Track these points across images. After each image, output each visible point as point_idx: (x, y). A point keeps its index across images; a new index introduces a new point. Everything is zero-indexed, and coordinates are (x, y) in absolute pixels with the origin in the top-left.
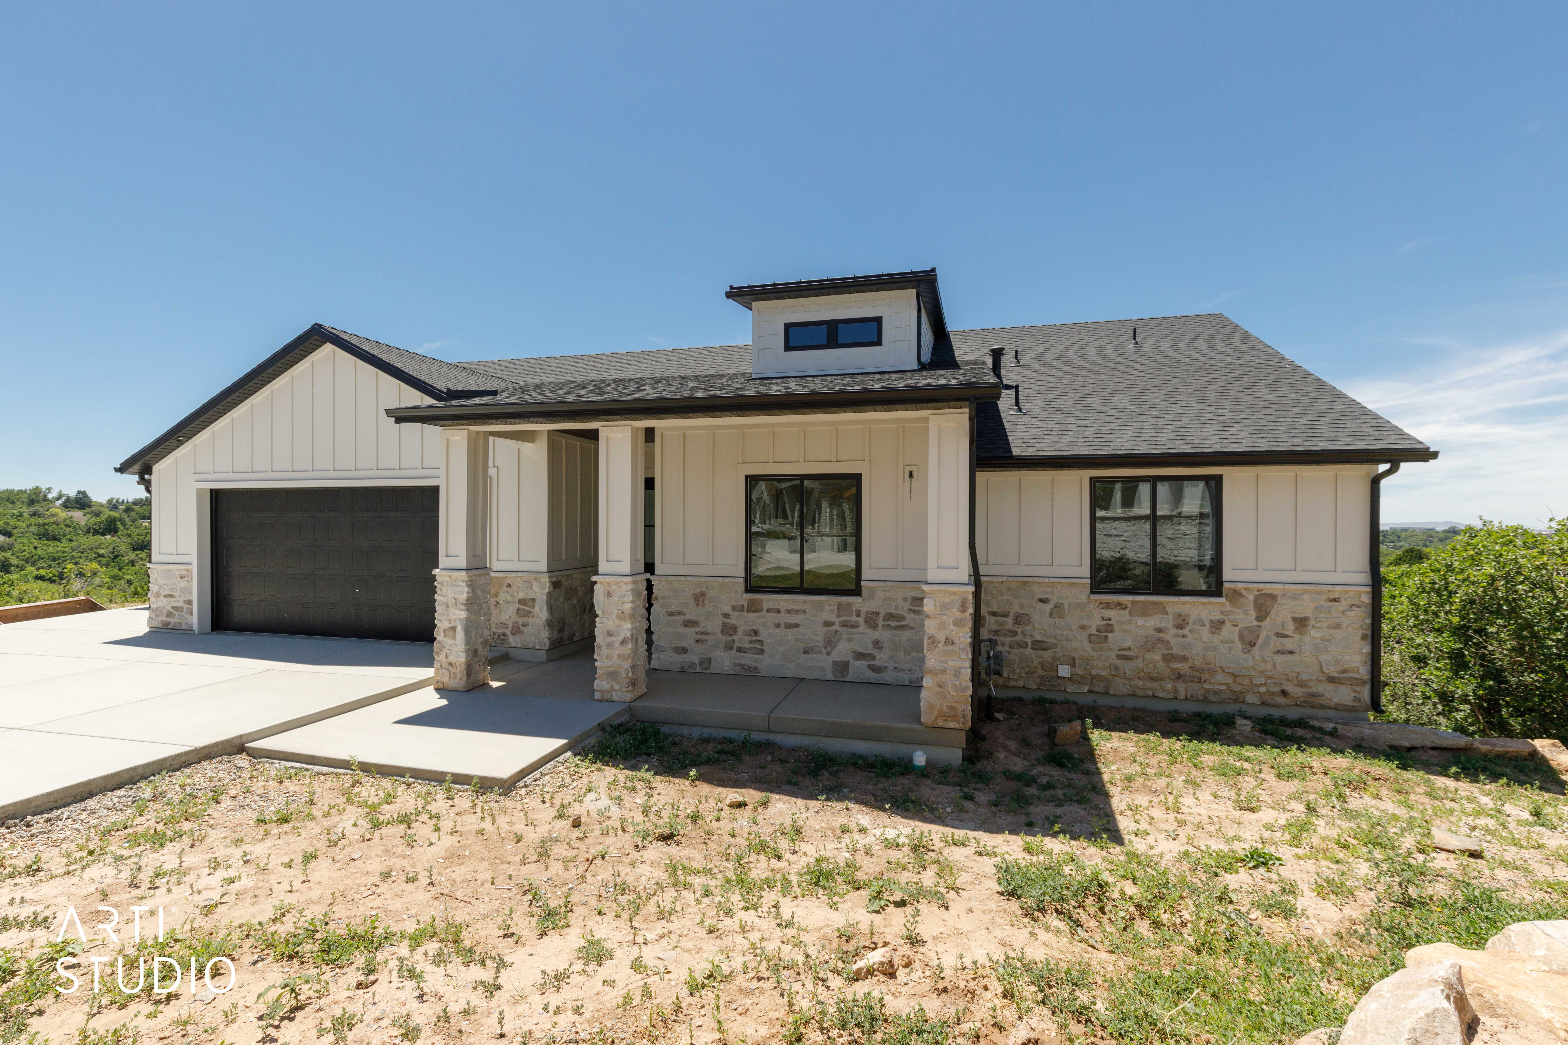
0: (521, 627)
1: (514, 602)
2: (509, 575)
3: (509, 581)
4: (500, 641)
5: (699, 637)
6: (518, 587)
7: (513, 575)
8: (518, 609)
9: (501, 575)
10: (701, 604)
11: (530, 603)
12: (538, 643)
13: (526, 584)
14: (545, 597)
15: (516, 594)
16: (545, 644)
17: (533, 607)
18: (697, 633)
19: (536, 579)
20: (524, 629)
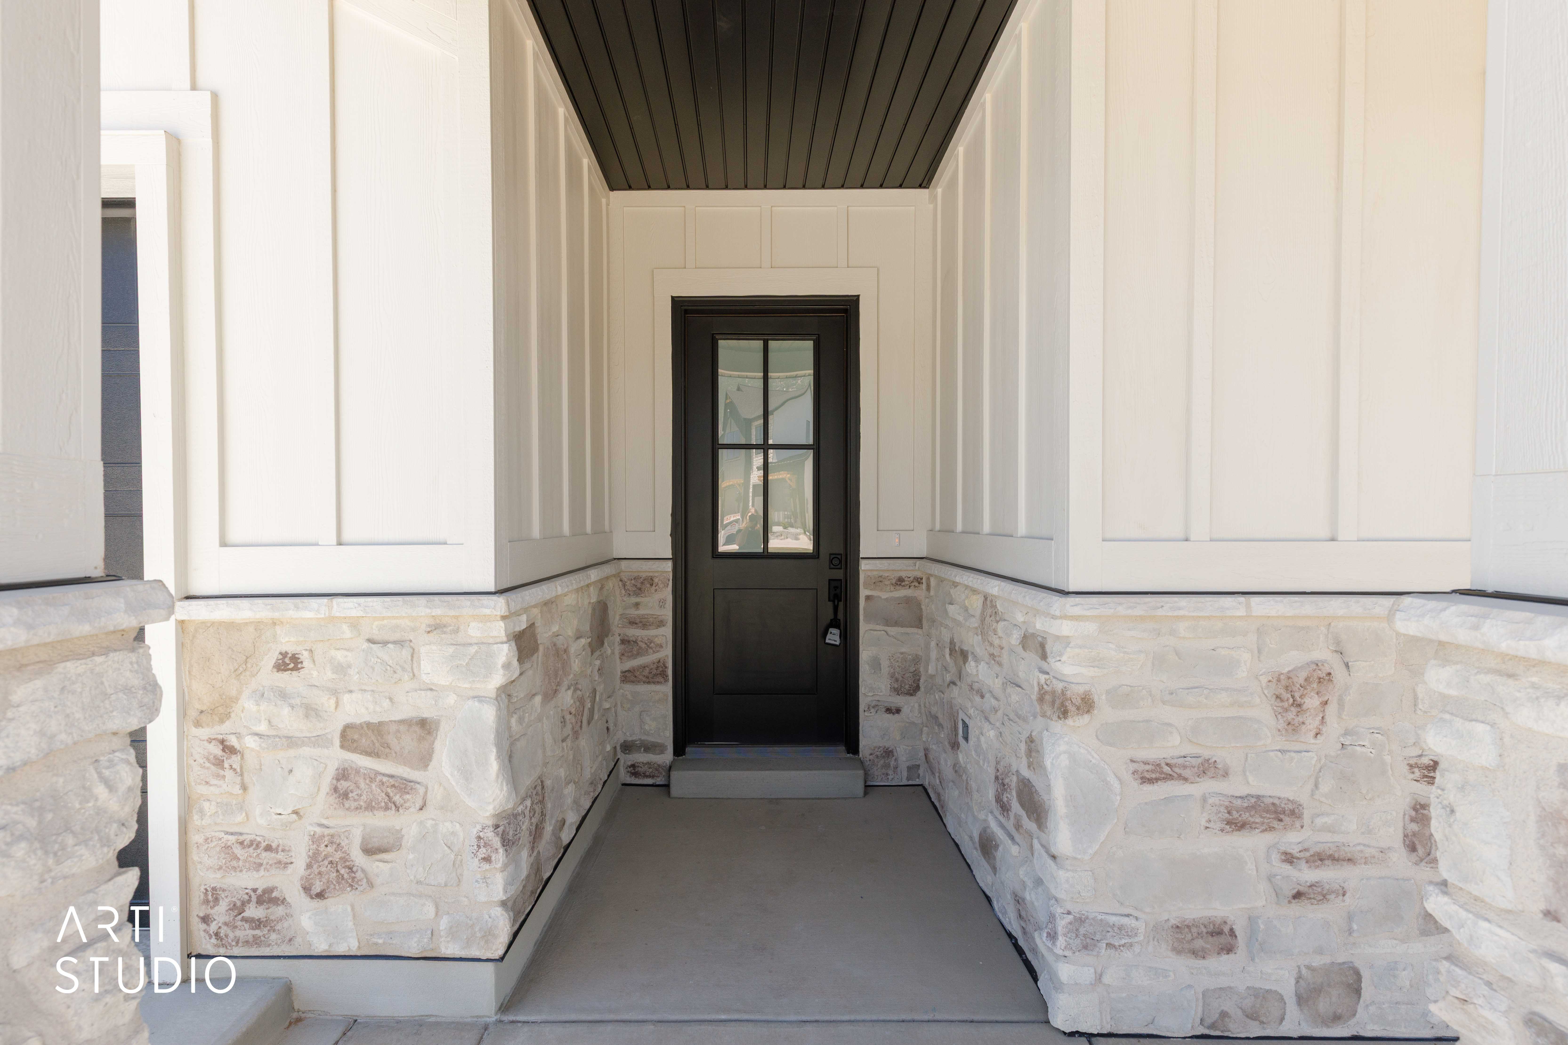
0: (358, 858)
1: (319, 741)
2: (289, 610)
3: (288, 643)
4: (244, 932)
5: (1308, 875)
6: (341, 669)
7: (314, 609)
8: (343, 774)
9: (245, 611)
10: (1312, 723)
11: (408, 742)
12: (453, 933)
13: (390, 654)
14: (489, 714)
15: (327, 702)
16: (488, 935)
17: (424, 760)
18: (1289, 859)
19: (436, 627)
20: (375, 867)
